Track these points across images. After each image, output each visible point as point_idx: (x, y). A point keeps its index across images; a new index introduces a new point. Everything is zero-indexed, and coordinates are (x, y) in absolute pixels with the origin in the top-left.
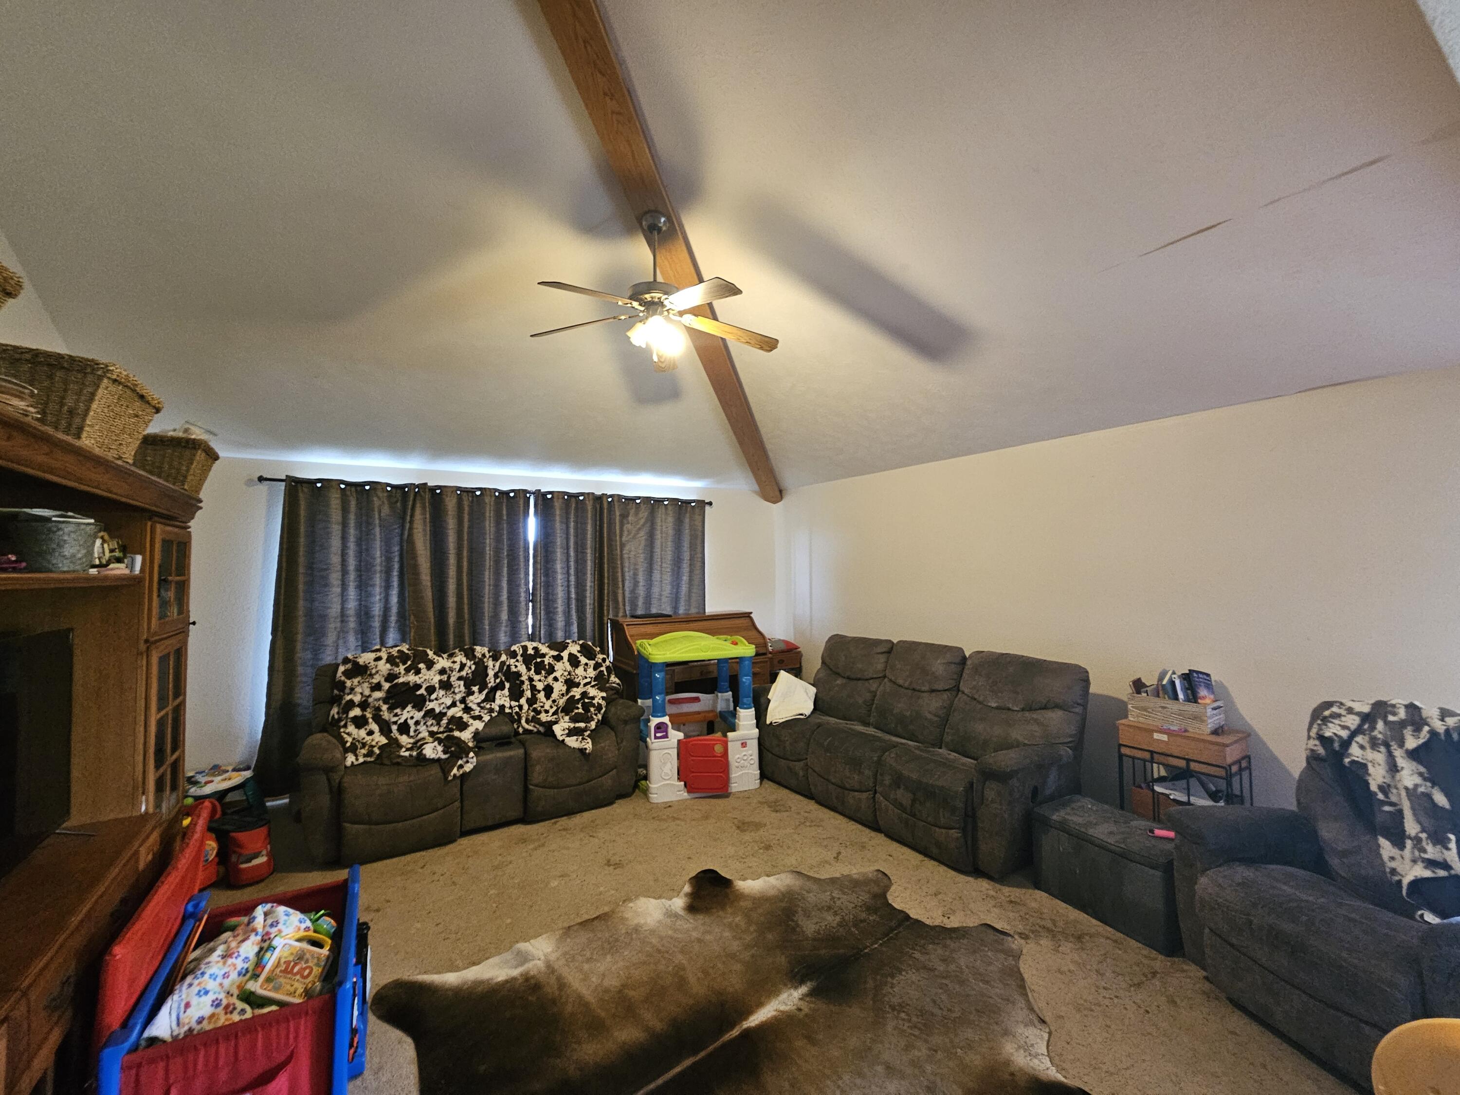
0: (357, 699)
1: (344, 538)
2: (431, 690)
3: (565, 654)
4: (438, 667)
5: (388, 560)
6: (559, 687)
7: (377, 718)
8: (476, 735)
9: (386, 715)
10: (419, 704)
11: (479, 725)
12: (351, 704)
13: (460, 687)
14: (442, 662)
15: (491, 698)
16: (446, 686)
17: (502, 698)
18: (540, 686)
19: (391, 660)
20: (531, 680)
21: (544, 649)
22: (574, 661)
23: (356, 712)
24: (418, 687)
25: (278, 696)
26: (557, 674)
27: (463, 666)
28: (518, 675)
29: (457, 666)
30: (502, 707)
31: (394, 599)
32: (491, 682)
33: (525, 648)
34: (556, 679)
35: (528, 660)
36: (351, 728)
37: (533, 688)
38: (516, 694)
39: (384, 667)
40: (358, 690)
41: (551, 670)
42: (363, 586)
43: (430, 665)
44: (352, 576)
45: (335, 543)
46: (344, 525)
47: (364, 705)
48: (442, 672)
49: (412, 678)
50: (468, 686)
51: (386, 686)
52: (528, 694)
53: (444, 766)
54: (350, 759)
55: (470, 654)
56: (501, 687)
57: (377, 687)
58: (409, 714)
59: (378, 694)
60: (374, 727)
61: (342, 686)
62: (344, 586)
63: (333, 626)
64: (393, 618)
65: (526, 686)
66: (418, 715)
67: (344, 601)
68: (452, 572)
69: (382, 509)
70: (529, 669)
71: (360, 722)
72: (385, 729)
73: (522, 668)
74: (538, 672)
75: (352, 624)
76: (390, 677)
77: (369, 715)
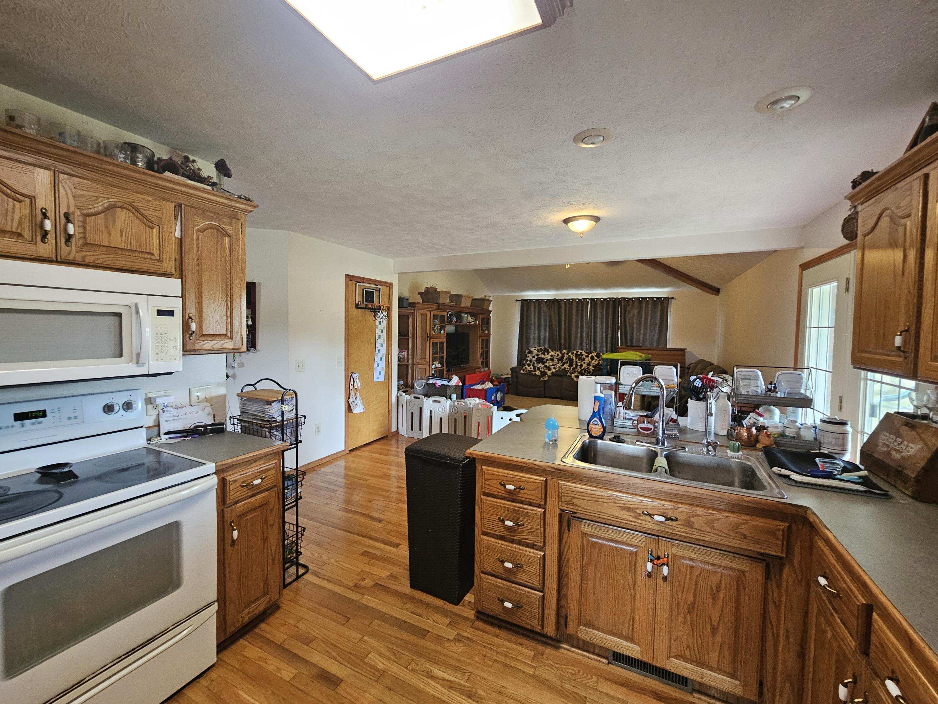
0: (529, 359)
1: (534, 316)
2: (547, 360)
3: (590, 356)
4: (550, 354)
5: (545, 322)
6: (585, 366)
7: (533, 365)
8: (552, 373)
9: (536, 365)
10: (543, 363)
11: (554, 371)
12: (527, 361)
13: (556, 361)
14: (552, 353)
15: (563, 365)
16: (552, 360)
17: (566, 366)
18: (579, 364)
19: (538, 350)
20: (576, 362)
21: (584, 353)
22: (592, 358)
23: (528, 362)
24: (544, 359)
25: (519, 358)
26: (585, 361)
27: (558, 355)
28: (573, 359)
29: (556, 355)
30: (565, 368)
31: (547, 335)
32: (564, 361)
33: (577, 352)
34: (584, 363)
35: (577, 355)
36: (527, 366)
37: (577, 365)
38: (571, 365)
39: (536, 352)
40: (530, 357)
41: (584, 359)
42: (539, 330)
43: (548, 353)
44: (536, 327)
45: (533, 317)
46: (535, 312)
47: (531, 361)
48: (552, 356)
49: (543, 356)
50: (558, 361)
51: (536, 357)
52: (574, 366)
53: (540, 377)
54: (522, 371)
55: (561, 352)
56: (567, 363)
57: (534, 357)
58: (541, 365)
59: (534, 359)
60: (532, 367)
61: (526, 355)
62: (534, 330)
63: (532, 341)
64: (547, 340)
65: (574, 363)
66: (543, 366)
67: (534, 335)
68: (563, 327)
69: (544, 308)
70: (576, 358)
71: (529, 365)
72: (534, 367)
73: (574, 358)
74: (579, 360)
75: (536, 341)
76: (537, 355)
77: (531, 364)
